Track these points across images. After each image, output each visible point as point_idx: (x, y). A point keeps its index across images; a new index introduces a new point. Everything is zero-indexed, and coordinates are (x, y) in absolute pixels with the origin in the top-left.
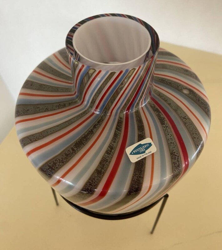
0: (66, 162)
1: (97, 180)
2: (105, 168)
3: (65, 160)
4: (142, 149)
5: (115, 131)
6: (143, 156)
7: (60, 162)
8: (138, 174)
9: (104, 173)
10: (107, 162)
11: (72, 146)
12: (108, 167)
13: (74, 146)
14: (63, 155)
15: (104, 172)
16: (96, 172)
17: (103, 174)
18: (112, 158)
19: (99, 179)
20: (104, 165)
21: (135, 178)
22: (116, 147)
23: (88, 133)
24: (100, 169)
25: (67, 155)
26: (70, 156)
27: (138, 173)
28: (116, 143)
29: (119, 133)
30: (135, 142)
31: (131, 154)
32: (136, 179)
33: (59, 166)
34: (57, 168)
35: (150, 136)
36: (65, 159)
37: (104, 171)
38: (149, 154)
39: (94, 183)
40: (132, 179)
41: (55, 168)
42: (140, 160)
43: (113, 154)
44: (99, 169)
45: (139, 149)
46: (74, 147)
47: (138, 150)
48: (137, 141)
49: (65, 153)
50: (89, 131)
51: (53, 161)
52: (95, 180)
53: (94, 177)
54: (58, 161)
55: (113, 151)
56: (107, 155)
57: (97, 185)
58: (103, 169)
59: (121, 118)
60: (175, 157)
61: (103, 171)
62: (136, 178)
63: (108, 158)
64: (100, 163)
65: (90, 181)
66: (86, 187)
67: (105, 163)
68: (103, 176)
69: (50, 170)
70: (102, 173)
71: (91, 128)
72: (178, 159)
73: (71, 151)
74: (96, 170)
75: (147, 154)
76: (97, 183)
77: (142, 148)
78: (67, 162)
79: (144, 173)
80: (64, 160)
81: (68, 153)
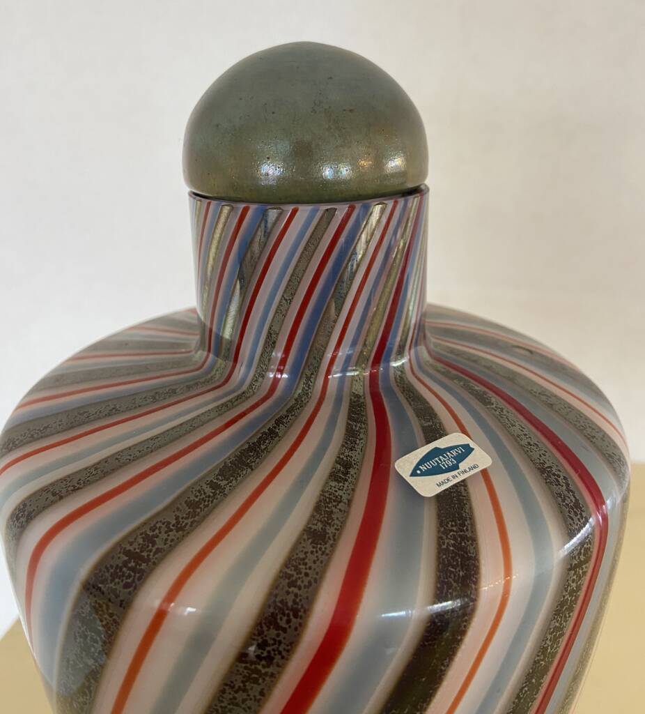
0: (191, 526)
1: (315, 562)
2: (336, 522)
3: (189, 521)
4: (445, 461)
5: (348, 424)
6: (454, 477)
7: (171, 530)
8: (455, 529)
9: (336, 539)
10: (340, 502)
11: (211, 478)
12: (347, 517)
13: (219, 475)
14: (178, 509)
15: (334, 536)
16: (305, 537)
17: (334, 540)
18: (353, 490)
19: (321, 559)
20: (332, 512)
21: (446, 541)
22: (362, 461)
23: (260, 438)
24: (320, 526)
25: (193, 505)
26: (208, 506)
27: (452, 526)
28: (359, 450)
29: (361, 428)
30: (419, 443)
31: (414, 474)
32: (454, 545)
33: (165, 544)
34: (158, 550)
35: (458, 429)
36: (187, 518)
37: (336, 529)
38: (472, 472)
39: (307, 575)
40: (439, 545)
41: (152, 554)
42: (450, 488)
43: (357, 479)
44: (314, 527)
45: (436, 461)
46: (217, 479)
47: (433, 463)
48: (424, 441)
49: (186, 502)
50: (264, 433)
51: (141, 534)
52: (306, 564)
53: (302, 556)
54: (164, 528)
55: (352, 471)
56: (333, 484)
57: (316, 581)
58: (330, 524)
59: (358, 396)
60: (558, 481)
61: (330, 530)
62: (452, 542)
63: (340, 493)
64: (317, 508)
65: (289, 571)
66: (276, 596)
67: (335, 507)
68: (333, 546)
69: (132, 564)
70: (329, 538)
71: (270, 425)
72: (568, 485)
73: (209, 491)
74: (304, 530)
75: (465, 471)
76: (315, 576)
77: (445, 457)
78: (195, 525)
79: (473, 525)
80: (186, 521)
81: (197, 500)
